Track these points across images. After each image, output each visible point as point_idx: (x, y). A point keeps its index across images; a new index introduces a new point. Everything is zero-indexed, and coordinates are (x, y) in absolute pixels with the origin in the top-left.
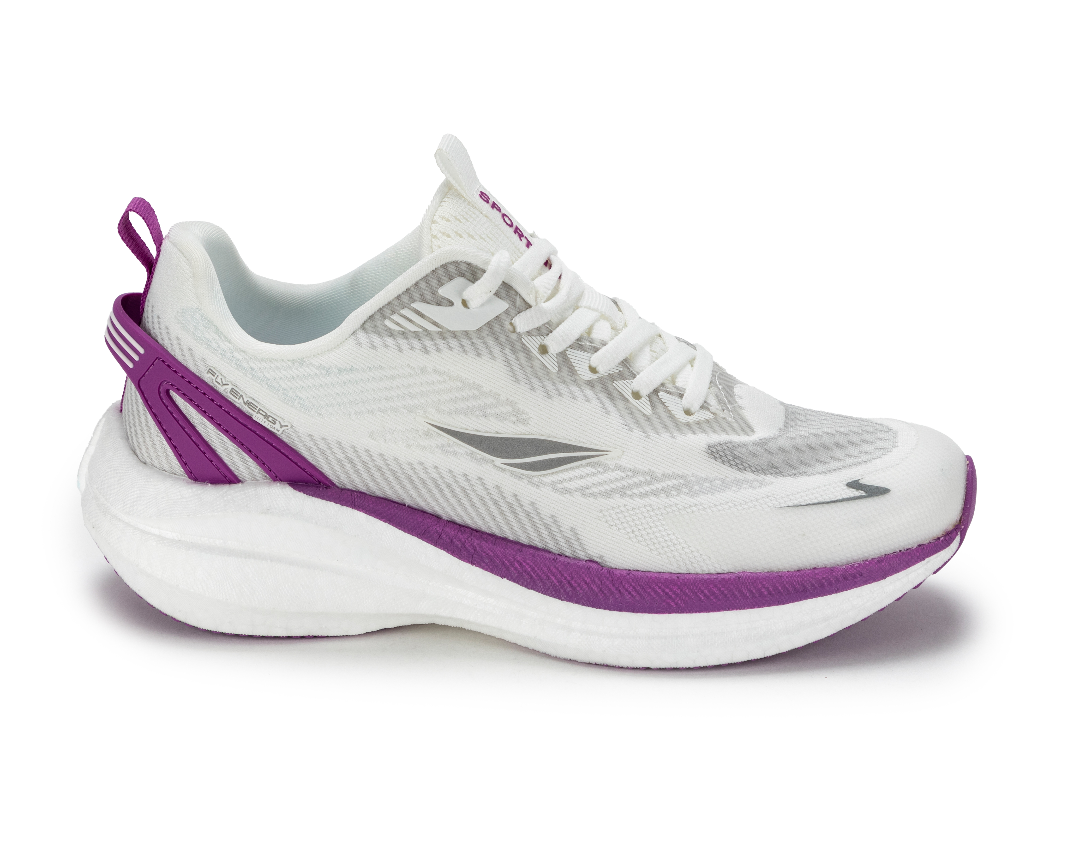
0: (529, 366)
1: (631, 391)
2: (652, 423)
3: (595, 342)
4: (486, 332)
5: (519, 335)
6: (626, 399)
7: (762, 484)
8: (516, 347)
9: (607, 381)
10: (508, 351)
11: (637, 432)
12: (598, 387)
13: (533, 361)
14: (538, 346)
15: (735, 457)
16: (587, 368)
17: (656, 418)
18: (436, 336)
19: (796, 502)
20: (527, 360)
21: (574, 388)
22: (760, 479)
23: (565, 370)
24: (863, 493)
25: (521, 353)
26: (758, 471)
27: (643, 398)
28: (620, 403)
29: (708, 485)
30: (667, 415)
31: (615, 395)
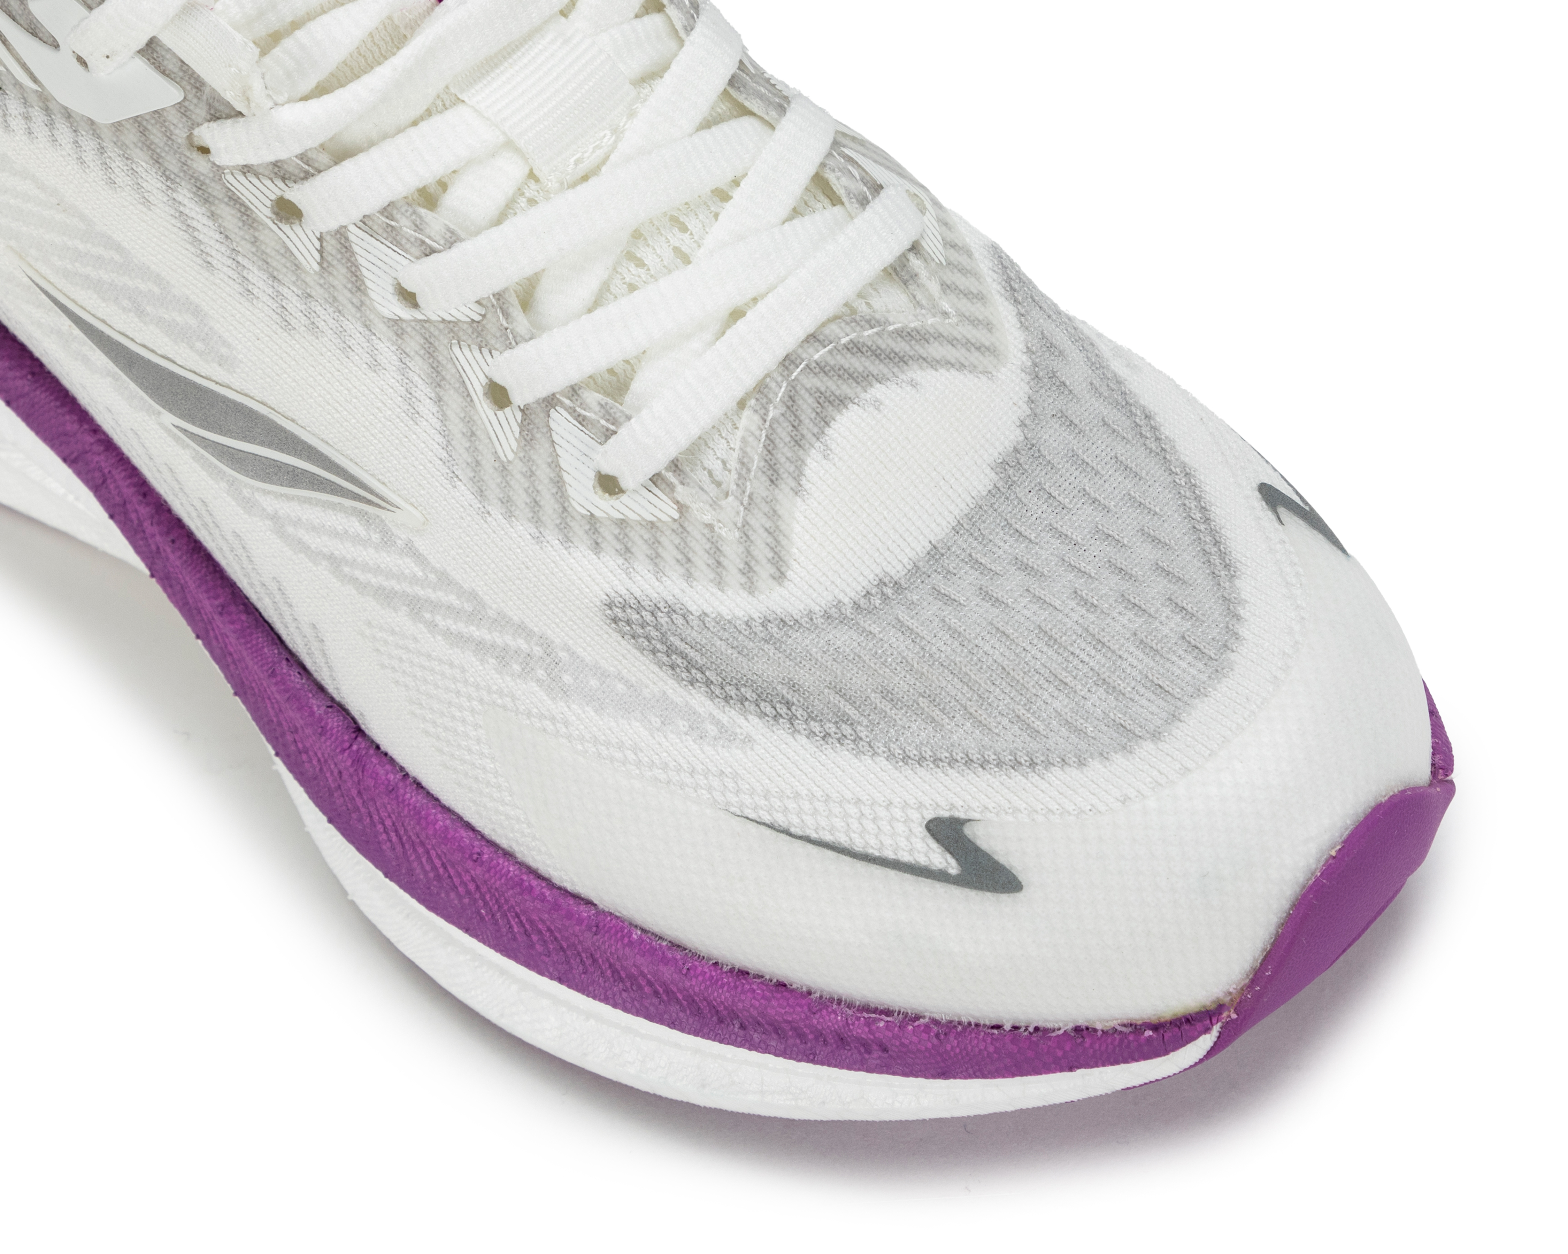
0: (246, 240)
1: (484, 381)
2: (507, 482)
3: (427, 231)
4: (131, 136)
5: (219, 169)
6: (469, 395)
7: (726, 735)
8: (210, 190)
9: (436, 333)
10: (184, 194)
11: (464, 493)
12: (413, 344)
13: (255, 229)
14: (269, 203)
15: (671, 650)
16: (391, 289)
17: (522, 473)
18: (33, 99)
19: (781, 820)
20: (240, 224)
21: (353, 327)
22: (725, 719)
23: (340, 272)
24: (953, 867)
25: (223, 206)
26: (727, 698)
27: (508, 410)
28: (454, 401)
29: (594, 683)
30: (552, 475)
31: (448, 377)
